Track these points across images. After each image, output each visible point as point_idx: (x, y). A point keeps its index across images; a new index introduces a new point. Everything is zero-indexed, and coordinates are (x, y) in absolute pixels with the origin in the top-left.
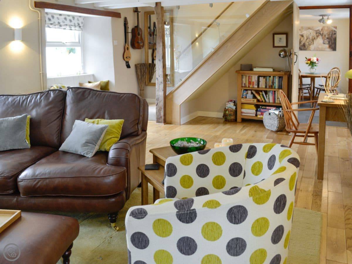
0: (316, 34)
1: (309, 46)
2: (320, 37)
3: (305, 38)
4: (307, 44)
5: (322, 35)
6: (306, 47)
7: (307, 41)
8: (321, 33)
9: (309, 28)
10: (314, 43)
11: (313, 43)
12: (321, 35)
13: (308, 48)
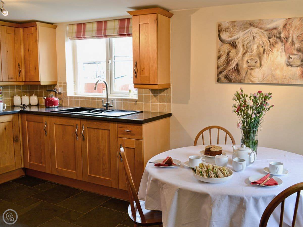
0: (269, 38)
1: (249, 71)
2: (280, 46)
3: (241, 51)
4: (245, 65)
5: (284, 41)
6: (243, 74)
7: (246, 58)
8: (282, 35)
9: (251, 24)
10: (263, 63)
11: (261, 65)
12: (282, 42)
13: (248, 76)
